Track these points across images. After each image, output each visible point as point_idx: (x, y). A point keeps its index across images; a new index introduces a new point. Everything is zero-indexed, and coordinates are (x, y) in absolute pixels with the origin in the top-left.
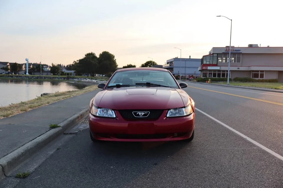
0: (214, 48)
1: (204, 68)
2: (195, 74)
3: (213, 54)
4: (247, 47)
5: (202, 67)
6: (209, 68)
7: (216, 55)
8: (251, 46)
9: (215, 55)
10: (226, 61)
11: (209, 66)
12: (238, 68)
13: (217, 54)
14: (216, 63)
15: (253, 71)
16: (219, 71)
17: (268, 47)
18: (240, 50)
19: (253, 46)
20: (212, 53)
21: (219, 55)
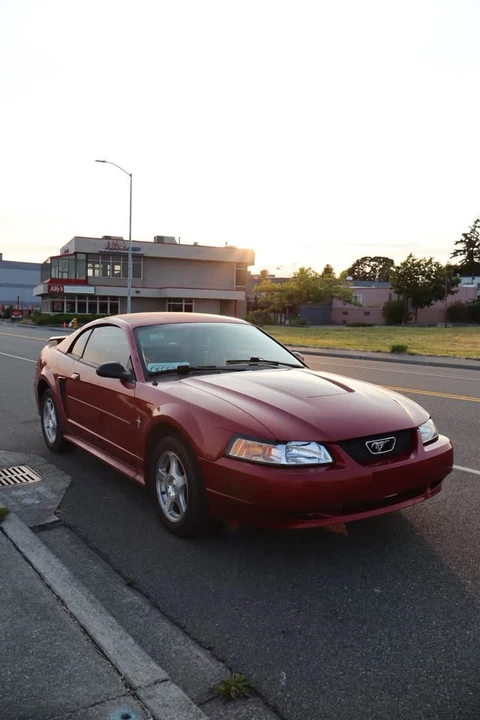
0: (77, 239)
1: (55, 289)
2: (18, 303)
3: (75, 253)
4: (152, 241)
5: (49, 287)
6: (68, 289)
7: (83, 257)
8: (160, 240)
9: (80, 256)
10: (105, 274)
11: (67, 285)
12: (138, 292)
13: (87, 254)
14: (84, 278)
15: (170, 299)
16: (92, 297)
17: (196, 245)
18: (139, 249)
19: (165, 241)
20: (72, 252)
21: (91, 257)
